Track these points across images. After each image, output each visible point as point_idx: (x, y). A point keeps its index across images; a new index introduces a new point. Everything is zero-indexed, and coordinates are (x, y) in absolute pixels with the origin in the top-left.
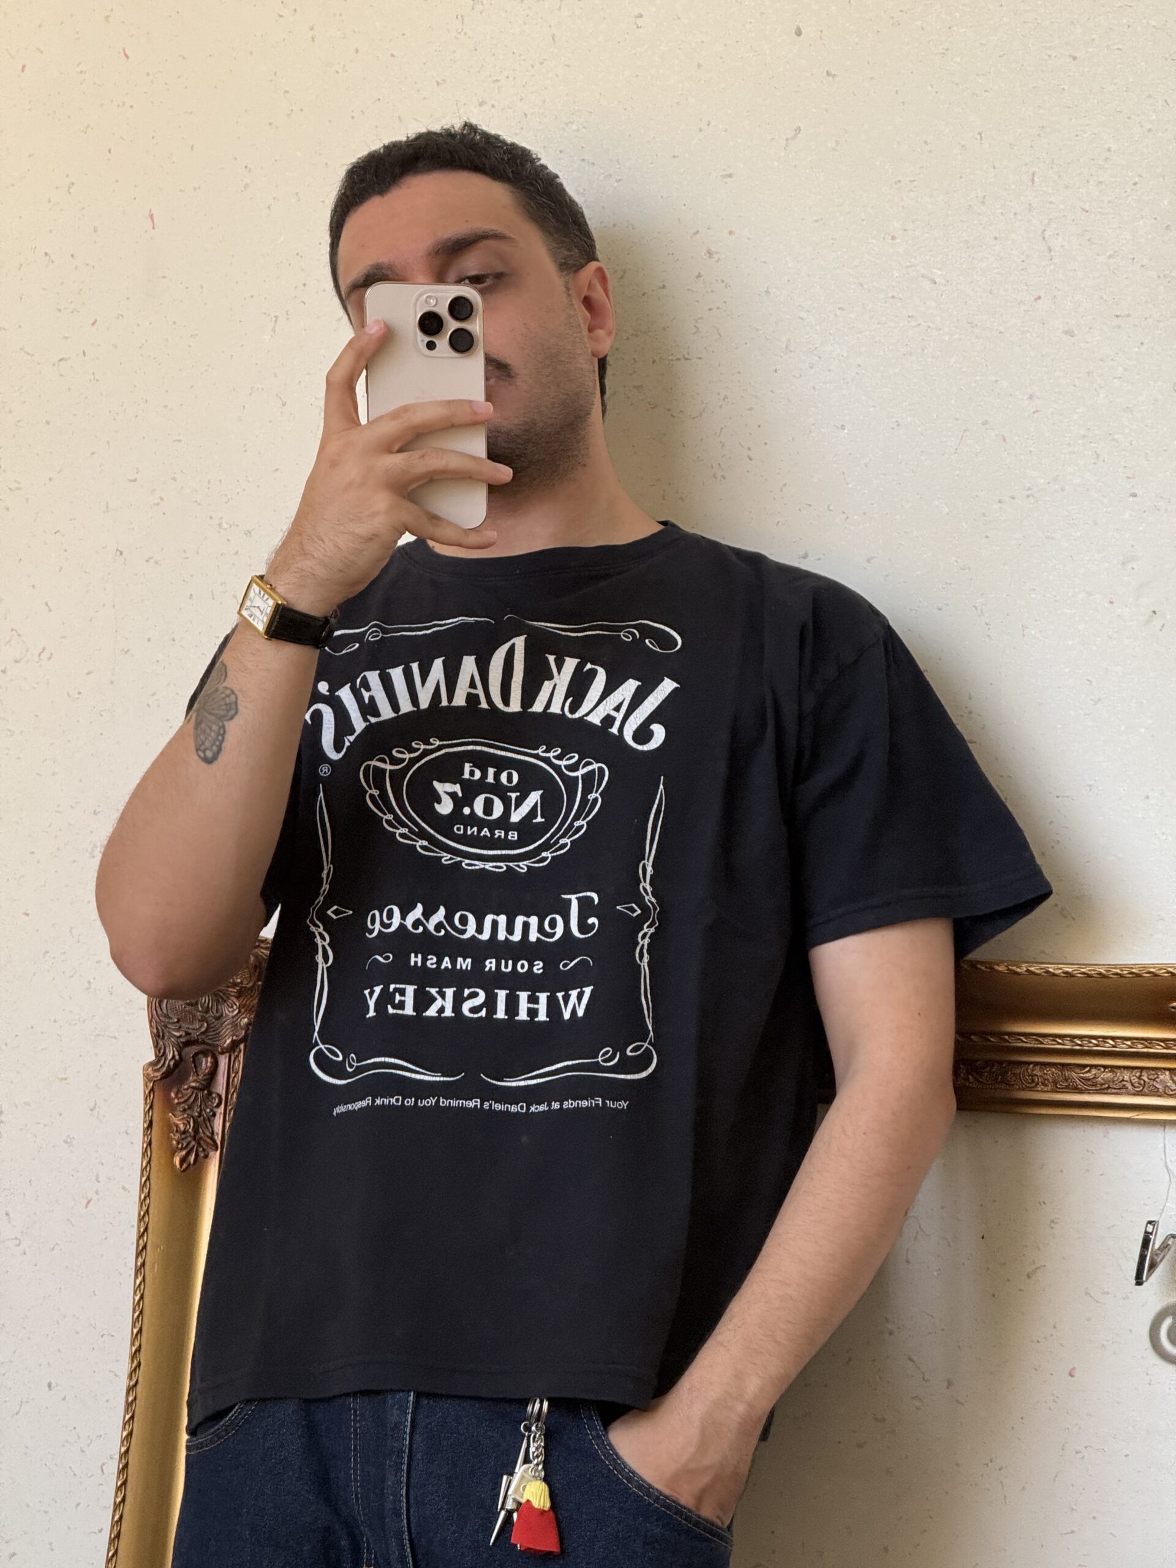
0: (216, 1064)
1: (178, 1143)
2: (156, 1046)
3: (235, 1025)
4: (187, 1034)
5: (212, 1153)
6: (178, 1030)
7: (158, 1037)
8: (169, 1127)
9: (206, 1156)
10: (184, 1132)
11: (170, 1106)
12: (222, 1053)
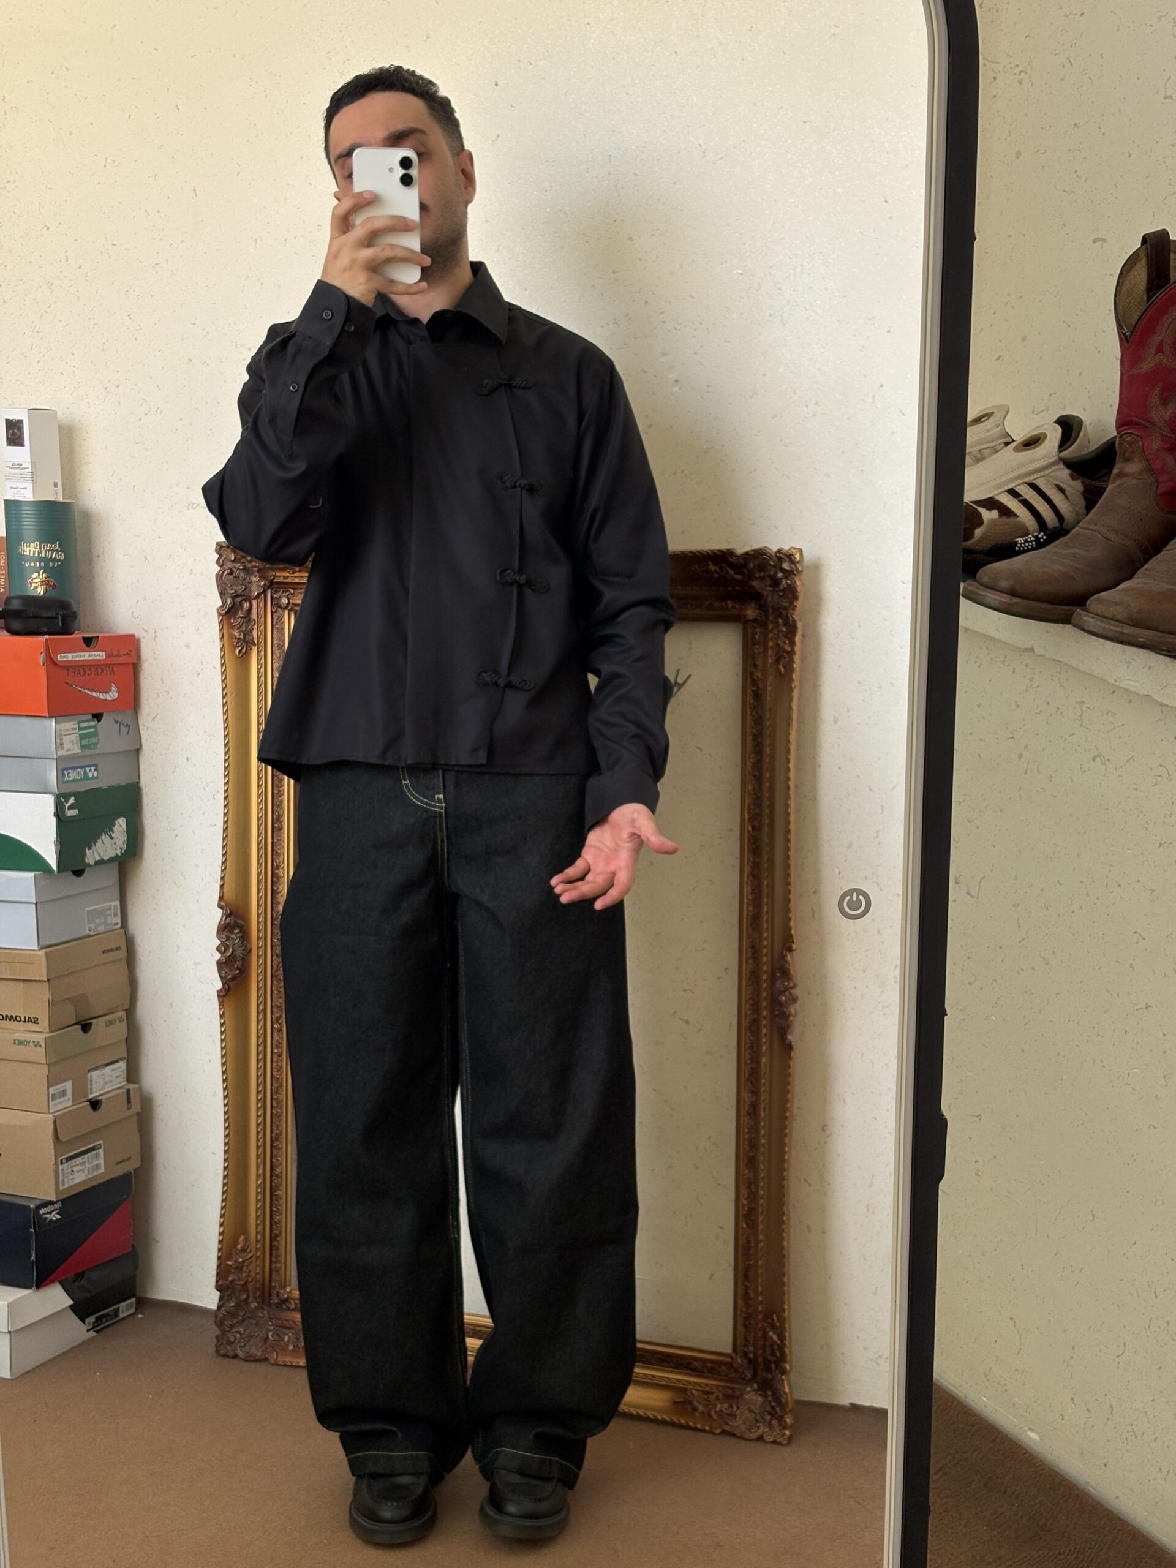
0: (251, 605)
1: (237, 643)
2: (221, 598)
3: (259, 586)
4: (236, 592)
5: (253, 647)
6: (232, 589)
7: (222, 594)
8: (232, 637)
9: (251, 649)
10: (239, 639)
11: (231, 626)
12: (254, 599)
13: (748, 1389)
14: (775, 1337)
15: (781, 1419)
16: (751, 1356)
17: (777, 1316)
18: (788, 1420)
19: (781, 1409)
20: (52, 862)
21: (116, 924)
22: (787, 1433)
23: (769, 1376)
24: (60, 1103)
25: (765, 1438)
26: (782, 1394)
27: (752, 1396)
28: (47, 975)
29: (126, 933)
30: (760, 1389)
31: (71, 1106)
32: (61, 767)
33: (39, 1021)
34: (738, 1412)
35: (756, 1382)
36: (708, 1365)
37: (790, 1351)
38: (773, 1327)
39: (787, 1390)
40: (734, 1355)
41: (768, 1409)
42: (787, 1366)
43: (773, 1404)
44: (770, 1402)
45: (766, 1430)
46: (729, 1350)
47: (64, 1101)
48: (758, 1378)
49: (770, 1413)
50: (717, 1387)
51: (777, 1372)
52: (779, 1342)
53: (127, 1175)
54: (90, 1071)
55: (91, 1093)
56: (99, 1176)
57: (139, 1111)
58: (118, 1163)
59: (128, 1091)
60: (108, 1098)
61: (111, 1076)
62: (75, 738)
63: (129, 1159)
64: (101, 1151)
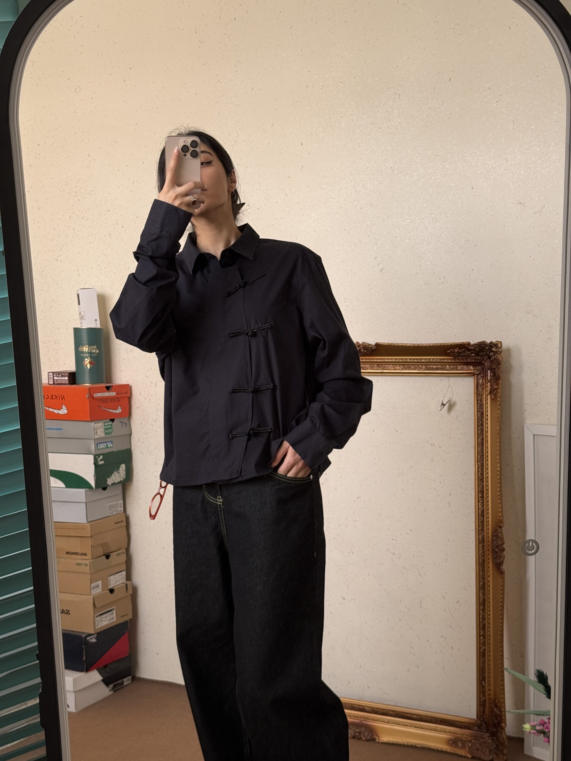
20: (93, 485)
21: (121, 511)
24: (96, 590)
28: (91, 534)
29: (126, 515)
31: (100, 592)
32: (96, 442)
33: (87, 554)
35: (489, 733)
47: (98, 589)
53: (126, 622)
54: (109, 576)
55: (110, 586)
56: (114, 622)
57: (132, 593)
58: (122, 617)
59: (127, 585)
60: (117, 588)
61: (119, 578)
62: (102, 430)
63: (127, 615)
64: (114, 612)
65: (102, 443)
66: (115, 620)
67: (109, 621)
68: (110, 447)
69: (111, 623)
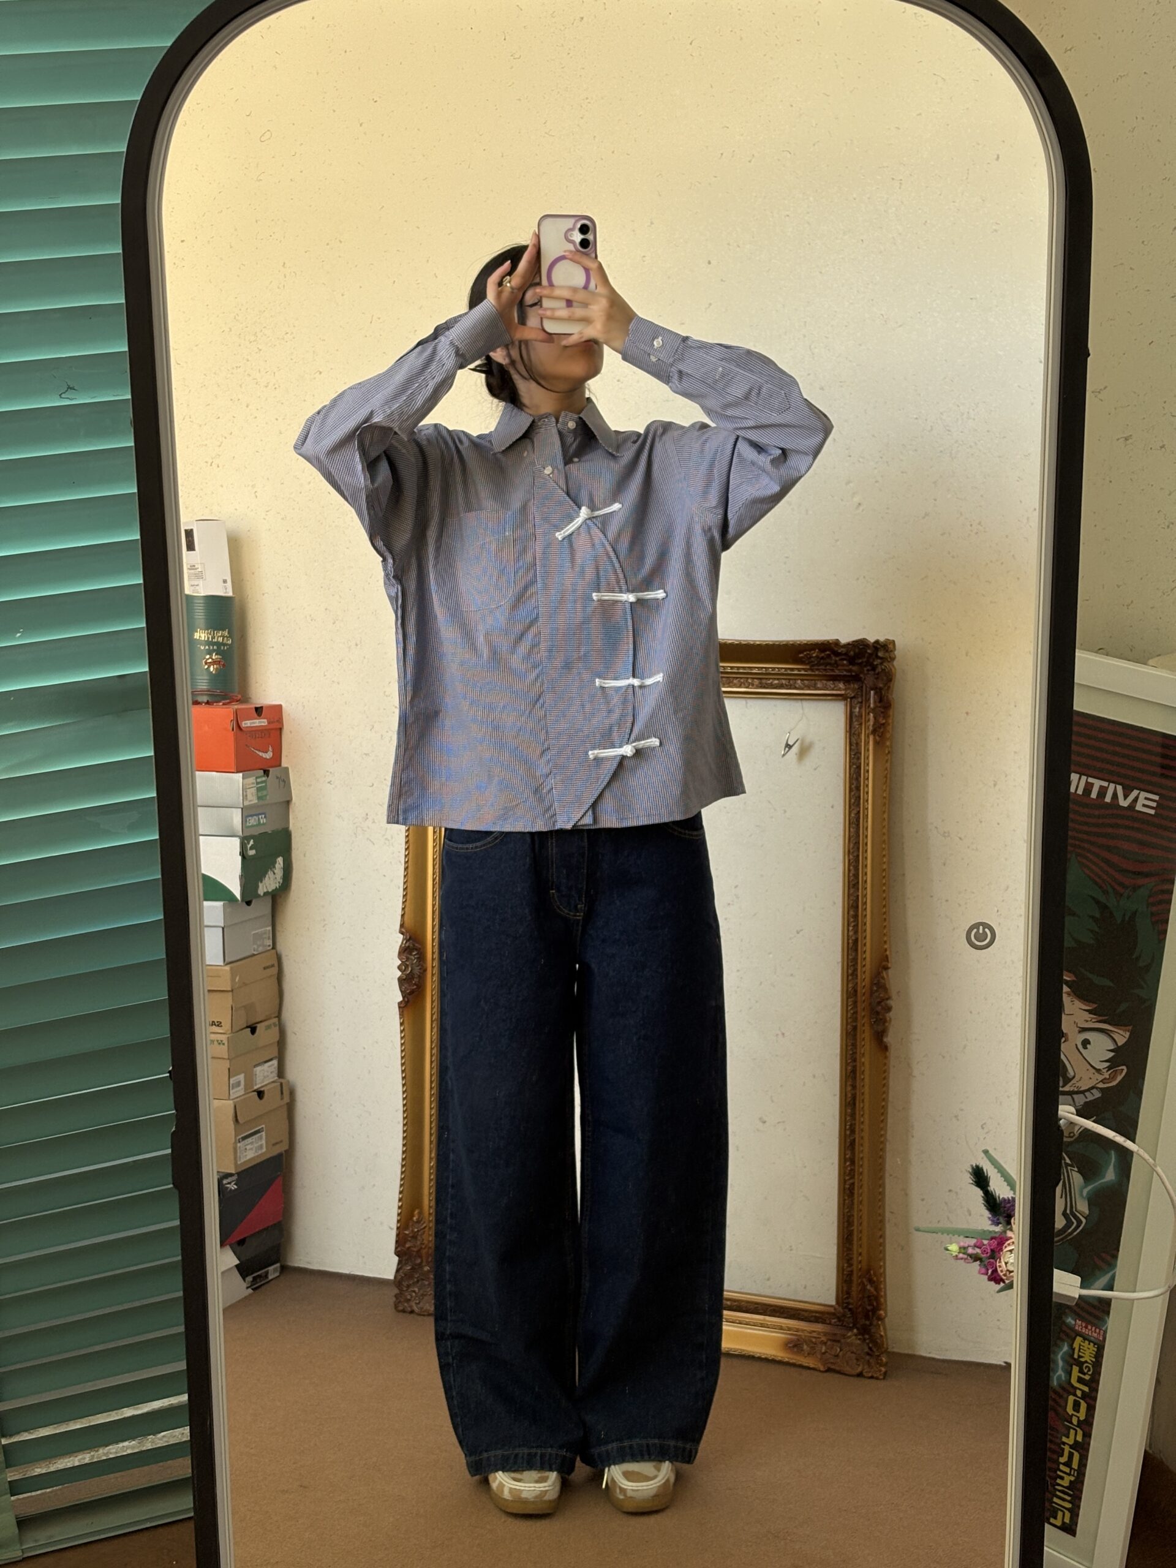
13: (849, 1334)
14: (872, 1290)
15: (879, 1356)
16: (850, 1307)
17: (874, 1273)
18: (884, 1359)
19: (877, 1350)
20: (238, 894)
21: (270, 946)
22: (883, 1369)
23: (868, 1323)
24: (236, 1092)
25: (865, 1374)
26: (878, 1336)
27: (852, 1337)
28: (232, 987)
29: (277, 953)
30: (859, 1334)
31: (244, 1095)
32: (245, 814)
33: (225, 1024)
34: (841, 1353)
35: (857, 1328)
36: (814, 1314)
37: (886, 1301)
38: (871, 1281)
39: (882, 1333)
40: (837, 1306)
41: (867, 1350)
42: (882, 1312)
43: (871, 1345)
44: (868, 1344)
45: (866, 1367)
46: (834, 1303)
47: (239, 1091)
48: (858, 1326)
49: (868, 1354)
50: (822, 1332)
51: (874, 1318)
52: (875, 1293)
53: (280, 1155)
54: (255, 1066)
55: (256, 1085)
56: (262, 1154)
57: (289, 1101)
58: (274, 1145)
59: (281, 1084)
60: (268, 1090)
61: (268, 1072)
62: (254, 790)
63: (281, 1141)
64: (263, 1133)
65: (252, 816)
66: (264, 1150)
67: (256, 1151)
68: (264, 824)
69: (257, 1156)
